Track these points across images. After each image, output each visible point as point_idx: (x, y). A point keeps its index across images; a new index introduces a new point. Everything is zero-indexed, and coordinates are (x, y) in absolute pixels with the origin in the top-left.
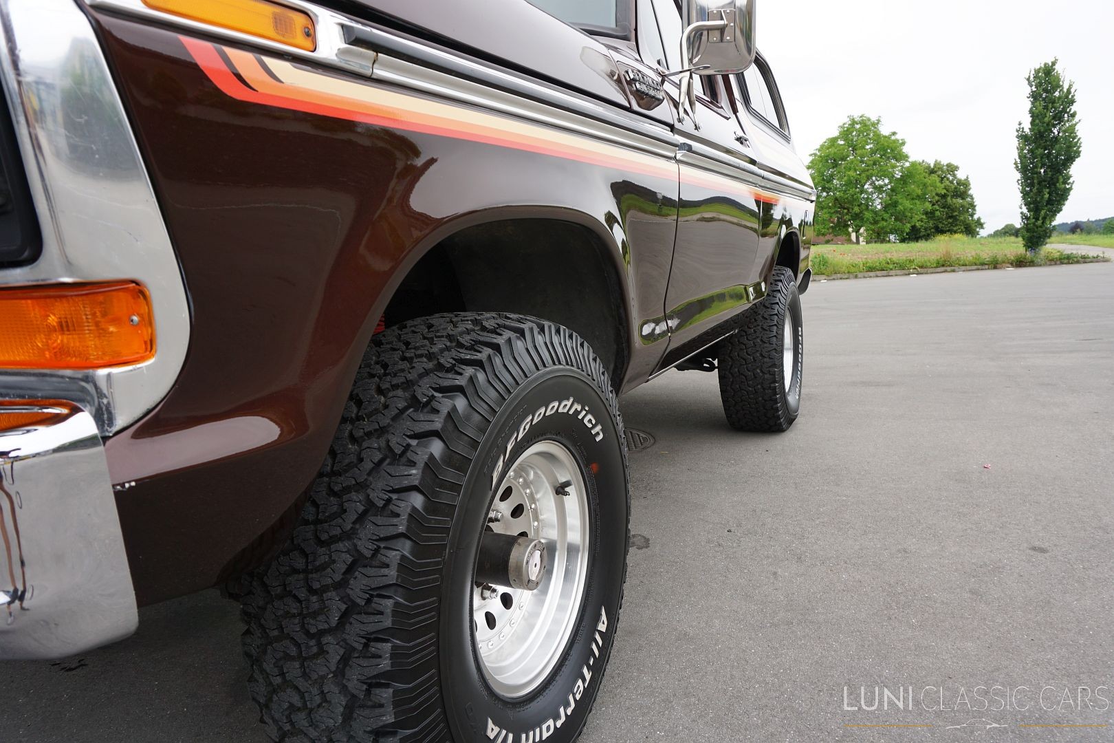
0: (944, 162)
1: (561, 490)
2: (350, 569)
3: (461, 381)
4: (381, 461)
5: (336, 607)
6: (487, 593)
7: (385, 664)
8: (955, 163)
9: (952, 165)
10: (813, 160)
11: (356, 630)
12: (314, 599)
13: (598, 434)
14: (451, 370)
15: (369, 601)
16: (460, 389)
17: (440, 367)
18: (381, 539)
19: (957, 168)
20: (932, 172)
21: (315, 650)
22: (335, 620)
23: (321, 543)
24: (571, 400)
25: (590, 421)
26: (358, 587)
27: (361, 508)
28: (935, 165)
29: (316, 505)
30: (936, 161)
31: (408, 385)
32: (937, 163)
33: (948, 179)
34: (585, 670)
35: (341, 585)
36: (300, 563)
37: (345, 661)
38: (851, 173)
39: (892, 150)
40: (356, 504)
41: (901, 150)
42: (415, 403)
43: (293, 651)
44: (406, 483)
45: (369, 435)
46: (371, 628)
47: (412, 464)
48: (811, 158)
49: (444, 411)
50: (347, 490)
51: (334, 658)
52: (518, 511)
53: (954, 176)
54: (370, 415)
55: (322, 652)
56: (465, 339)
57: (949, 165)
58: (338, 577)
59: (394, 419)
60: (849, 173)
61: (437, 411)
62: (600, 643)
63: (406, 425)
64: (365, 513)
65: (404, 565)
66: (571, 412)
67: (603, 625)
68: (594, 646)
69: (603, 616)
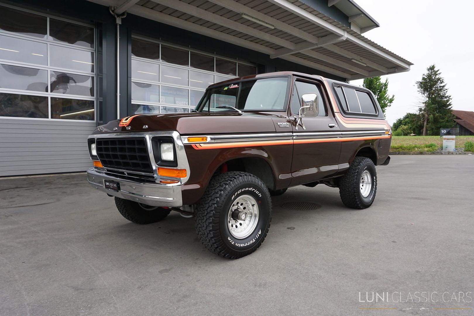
1: (253, 205)
2: (208, 207)
3: (228, 183)
4: (214, 193)
5: (206, 212)
6: (236, 222)
7: (211, 221)
11: (208, 216)
12: (203, 211)
13: (260, 195)
14: (227, 181)
15: (210, 212)
16: (227, 184)
17: (226, 181)
18: (213, 204)
21: (203, 218)
22: (206, 214)
23: (205, 204)
24: (252, 188)
25: (258, 193)
26: (209, 209)
27: (211, 199)
29: (205, 199)
31: (220, 183)
34: (254, 240)
35: (207, 210)
36: (202, 207)
37: (206, 220)
40: (210, 199)
42: (220, 186)
43: (200, 219)
44: (217, 196)
45: (214, 189)
46: (210, 216)
47: (218, 194)
49: (224, 187)
50: (209, 197)
51: (205, 220)
52: (244, 208)
54: (214, 187)
55: (204, 219)
56: (231, 177)
58: (207, 208)
59: (217, 187)
61: (223, 187)
62: (259, 236)
63: (219, 189)
64: (211, 200)
65: (215, 207)
66: (252, 190)
67: (260, 233)
68: (257, 236)
69: (260, 231)
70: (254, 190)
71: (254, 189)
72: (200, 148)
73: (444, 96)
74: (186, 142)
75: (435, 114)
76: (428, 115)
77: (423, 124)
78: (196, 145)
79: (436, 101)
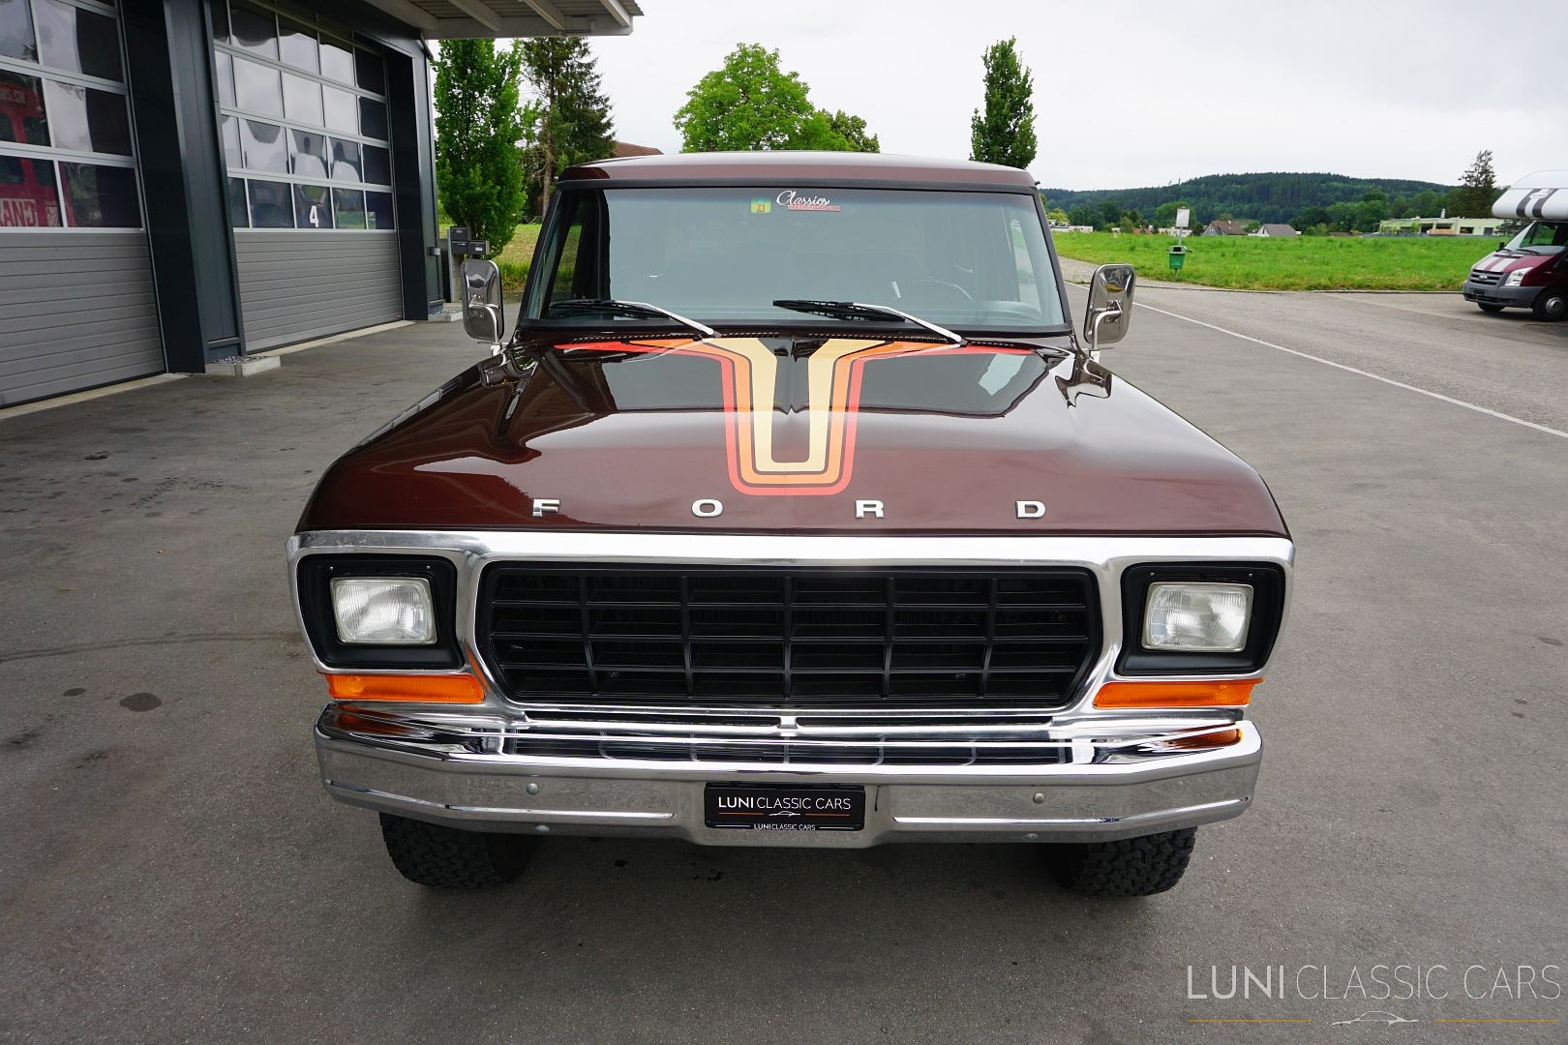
0: (849, 114)
8: (862, 117)
9: (859, 119)
10: (692, 101)
19: (864, 124)
20: (835, 126)
28: (838, 118)
30: (839, 112)
32: (840, 115)
33: (853, 137)
38: (744, 124)
39: (793, 98)
41: (805, 99)
48: (689, 98)
53: (861, 133)
57: (855, 119)
60: (741, 124)
73: (591, 97)
75: (574, 153)
76: (556, 154)
77: (542, 179)
79: (573, 112)
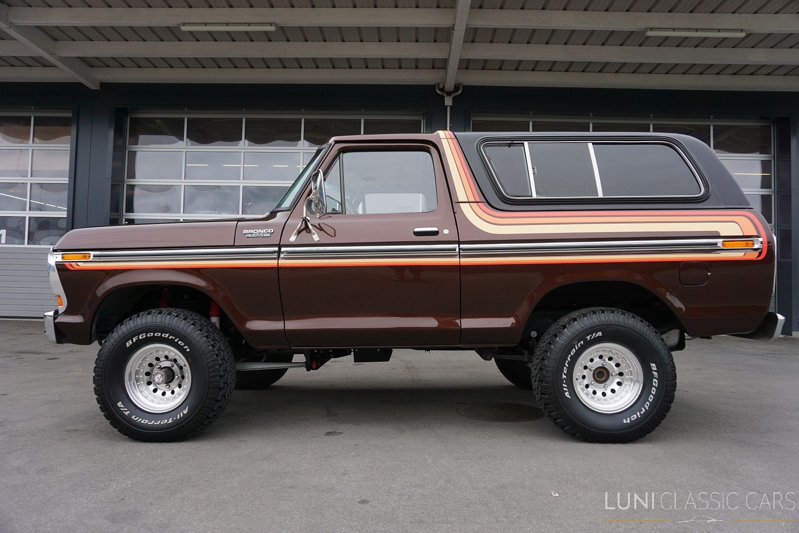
13: (186, 349)
25: (181, 343)
34: (171, 419)
52: (181, 368)
62: (182, 416)
66: (169, 338)
67: (185, 412)
68: (178, 415)
69: (187, 409)
70: (174, 338)
71: (173, 336)
72: (77, 267)
74: (59, 259)
78: (71, 265)
